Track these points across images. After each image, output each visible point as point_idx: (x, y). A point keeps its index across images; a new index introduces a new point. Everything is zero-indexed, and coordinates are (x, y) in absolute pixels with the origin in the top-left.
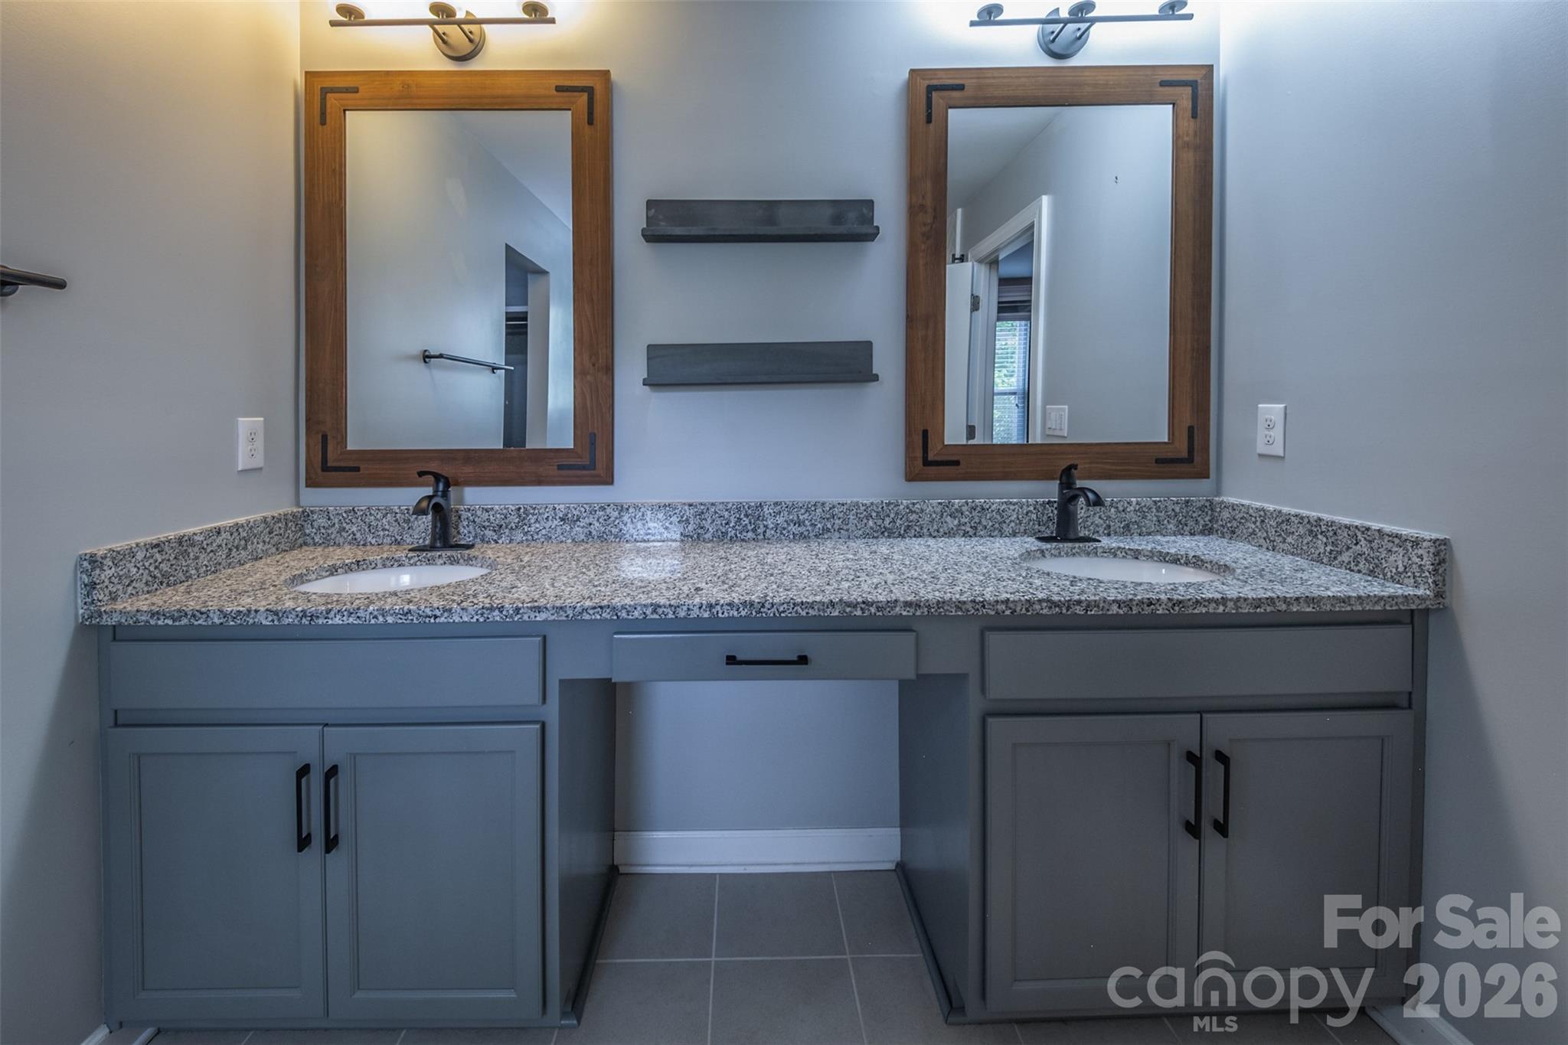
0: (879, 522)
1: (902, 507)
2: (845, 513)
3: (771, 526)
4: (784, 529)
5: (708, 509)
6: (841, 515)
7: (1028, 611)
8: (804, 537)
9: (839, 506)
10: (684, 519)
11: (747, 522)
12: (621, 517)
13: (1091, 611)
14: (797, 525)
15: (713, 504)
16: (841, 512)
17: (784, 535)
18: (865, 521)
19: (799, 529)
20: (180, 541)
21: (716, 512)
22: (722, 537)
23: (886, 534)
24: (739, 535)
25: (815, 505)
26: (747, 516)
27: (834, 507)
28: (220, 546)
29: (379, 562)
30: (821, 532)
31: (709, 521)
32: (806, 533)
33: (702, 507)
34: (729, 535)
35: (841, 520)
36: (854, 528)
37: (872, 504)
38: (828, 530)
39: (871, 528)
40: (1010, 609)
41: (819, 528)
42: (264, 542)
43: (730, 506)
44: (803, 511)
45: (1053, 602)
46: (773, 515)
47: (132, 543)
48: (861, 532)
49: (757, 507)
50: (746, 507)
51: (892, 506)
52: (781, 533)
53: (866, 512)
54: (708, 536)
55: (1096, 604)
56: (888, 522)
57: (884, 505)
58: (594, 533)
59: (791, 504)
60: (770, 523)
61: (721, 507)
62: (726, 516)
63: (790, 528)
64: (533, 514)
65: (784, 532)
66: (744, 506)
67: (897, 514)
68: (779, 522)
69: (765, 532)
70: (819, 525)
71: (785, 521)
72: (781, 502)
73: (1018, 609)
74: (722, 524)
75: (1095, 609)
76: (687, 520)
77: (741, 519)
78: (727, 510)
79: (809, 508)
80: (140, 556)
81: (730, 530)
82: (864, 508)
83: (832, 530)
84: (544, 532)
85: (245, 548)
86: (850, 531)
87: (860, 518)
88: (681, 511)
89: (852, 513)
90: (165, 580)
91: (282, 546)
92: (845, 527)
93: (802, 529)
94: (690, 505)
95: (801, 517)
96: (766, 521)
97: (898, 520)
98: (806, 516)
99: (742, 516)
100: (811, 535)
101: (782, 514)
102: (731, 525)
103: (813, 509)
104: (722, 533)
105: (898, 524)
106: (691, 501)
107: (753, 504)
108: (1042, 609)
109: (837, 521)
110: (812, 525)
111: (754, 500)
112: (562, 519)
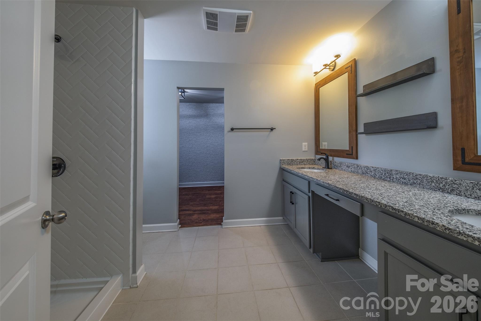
0: (438, 185)
1: (448, 181)
2: (422, 178)
3: (395, 178)
4: (399, 180)
5: (377, 169)
6: (420, 179)
7: (385, 208)
8: (406, 184)
9: (419, 175)
10: (371, 171)
11: (387, 175)
12: (357, 168)
13: (407, 216)
14: (403, 179)
15: (378, 168)
16: (420, 178)
17: (399, 182)
18: (430, 183)
19: (404, 181)
20: (292, 159)
21: (379, 170)
22: (380, 178)
23: (441, 190)
24: (385, 179)
25: (410, 173)
26: (387, 173)
27: (417, 175)
28: (298, 161)
29: (317, 168)
30: (412, 183)
31: (377, 173)
32: (407, 183)
33: (375, 168)
34: (383, 178)
35: (420, 181)
36: (425, 185)
37: (434, 177)
38: (415, 183)
39: (433, 186)
40: (380, 205)
41: (412, 182)
42: (306, 162)
43: (383, 169)
44: (405, 175)
45: (393, 208)
46: (395, 174)
47: (285, 159)
48: (429, 187)
49: (390, 171)
50: (387, 170)
51: (444, 179)
52: (398, 181)
53: (431, 180)
54: (377, 177)
55: (409, 215)
56: (442, 185)
57: (440, 178)
58: (352, 171)
59: (401, 171)
60: (394, 176)
61: (380, 169)
62: (382, 172)
63: (401, 180)
64: (342, 164)
65: (399, 181)
66: (386, 170)
67: (446, 183)
68: (397, 177)
69: (393, 179)
70: (411, 181)
71: (399, 177)
72: (398, 171)
73: (382, 206)
74: (380, 174)
75: (409, 216)
76: (372, 171)
77: (386, 174)
78: (382, 170)
79: (408, 174)
80: (286, 160)
81: (383, 176)
82: (430, 178)
83: (417, 184)
84: (344, 168)
85: (303, 163)
86: (424, 185)
87: (428, 181)
88: (370, 169)
89: (424, 179)
90: (290, 164)
91: (310, 164)
92: (422, 184)
93: (405, 181)
94: (372, 167)
95: (405, 177)
96: (393, 176)
97: (447, 186)
98: (407, 177)
99: (386, 173)
100: (408, 184)
101: (398, 175)
102: (383, 175)
103: (409, 174)
104: (381, 177)
105: (447, 187)
106: (372, 166)
107: (389, 170)
108: (390, 209)
109: (418, 181)
110: (409, 180)
111: (389, 168)
112: (347, 166)
